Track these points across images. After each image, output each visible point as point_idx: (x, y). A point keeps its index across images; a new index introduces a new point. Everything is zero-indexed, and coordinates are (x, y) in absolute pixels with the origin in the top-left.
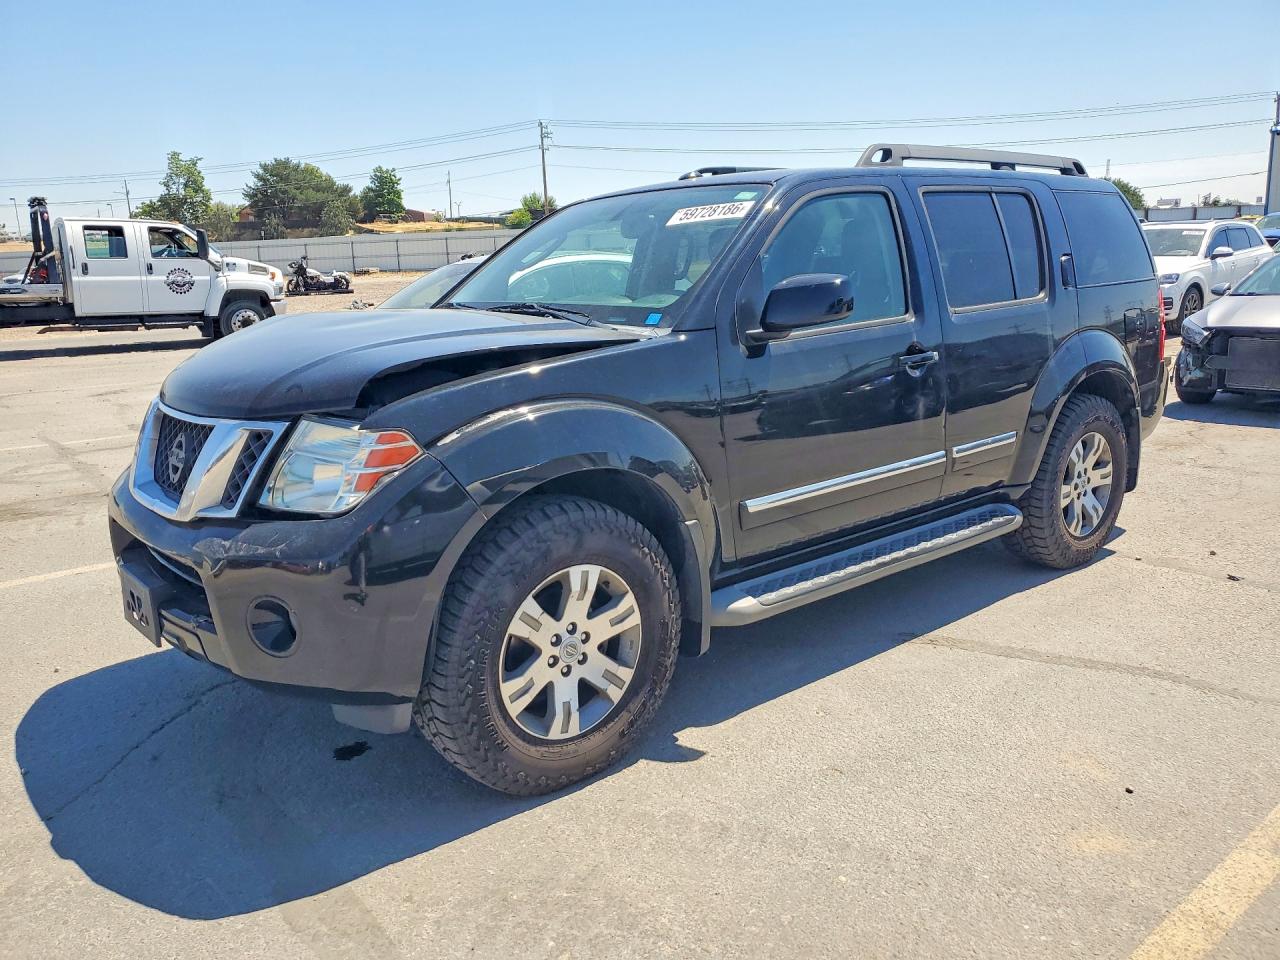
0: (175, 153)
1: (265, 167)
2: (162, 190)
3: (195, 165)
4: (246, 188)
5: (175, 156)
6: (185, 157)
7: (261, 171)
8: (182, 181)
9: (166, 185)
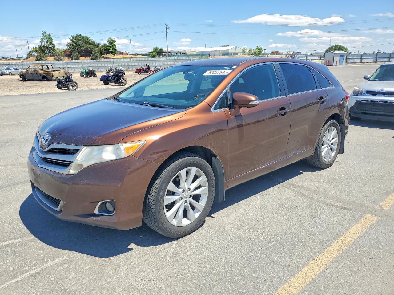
1: (73, 37)
2: (40, 44)
3: (50, 35)
4: (67, 43)
5: (44, 33)
6: (47, 33)
8: (46, 41)
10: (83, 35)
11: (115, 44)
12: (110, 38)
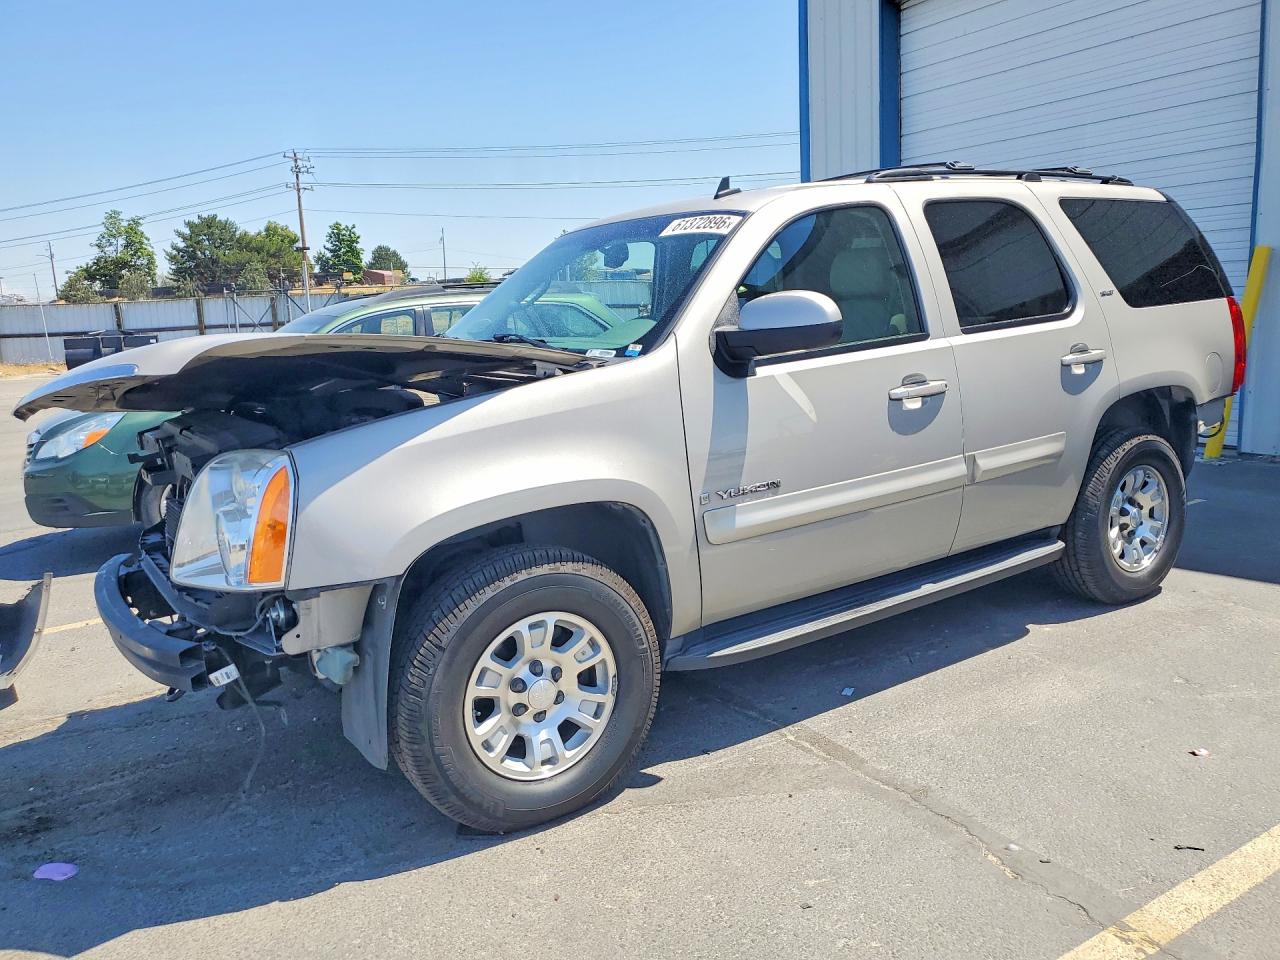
0: (115, 212)
1: (189, 224)
2: (95, 253)
3: (137, 224)
4: (169, 250)
5: (113, 217)
6: (126, 217)
7: (187, 231)
8: (121, 241)
9: (99, 246)
10: (221, 217)
11: (359, 246)
12: (337, 226)
